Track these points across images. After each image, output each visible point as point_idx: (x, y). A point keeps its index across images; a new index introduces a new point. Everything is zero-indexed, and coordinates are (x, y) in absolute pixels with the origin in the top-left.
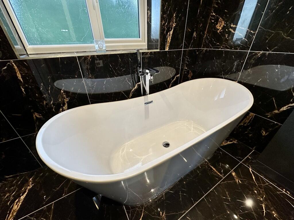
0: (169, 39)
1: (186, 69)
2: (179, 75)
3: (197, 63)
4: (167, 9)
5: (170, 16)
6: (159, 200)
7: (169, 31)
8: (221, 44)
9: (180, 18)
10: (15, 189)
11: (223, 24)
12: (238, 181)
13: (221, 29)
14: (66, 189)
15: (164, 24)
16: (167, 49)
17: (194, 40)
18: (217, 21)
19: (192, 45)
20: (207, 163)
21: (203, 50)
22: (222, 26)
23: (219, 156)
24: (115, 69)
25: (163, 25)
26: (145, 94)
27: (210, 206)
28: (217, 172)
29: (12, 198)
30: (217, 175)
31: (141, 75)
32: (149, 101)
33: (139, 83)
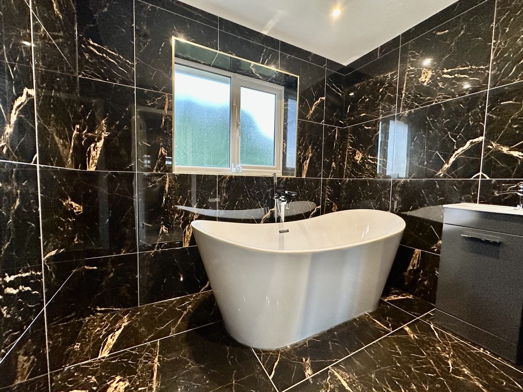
0: (306, 167)
1: (327, 201)
2: (320, 206)
3: (341, 195)
4: (303, 142)
5: (306, 148)
6: (301, 347)
7: (305, 159)
8: (363, 173)
9: (316, 150)
10: (107, 325)
11: (361, 155)
12: (414, 337)
13: (359, 160)
14: (174, 329)
15: (301, 154)
16: (304, 176)
17: (334, 170)
18: (354, 153)
19: (332, 175)
20: (368, 316)
21: (345, 181)
22: (360, 157)
23: (385, 310)
24: (249, 191)
25: (299, 155)
26: (279, 220)
27: (372, 357)
28: (382, 325)
29: (104, 333)
30: (382, 329)
31: (277, 198)
32: (285, 229)
33: (272, 210)
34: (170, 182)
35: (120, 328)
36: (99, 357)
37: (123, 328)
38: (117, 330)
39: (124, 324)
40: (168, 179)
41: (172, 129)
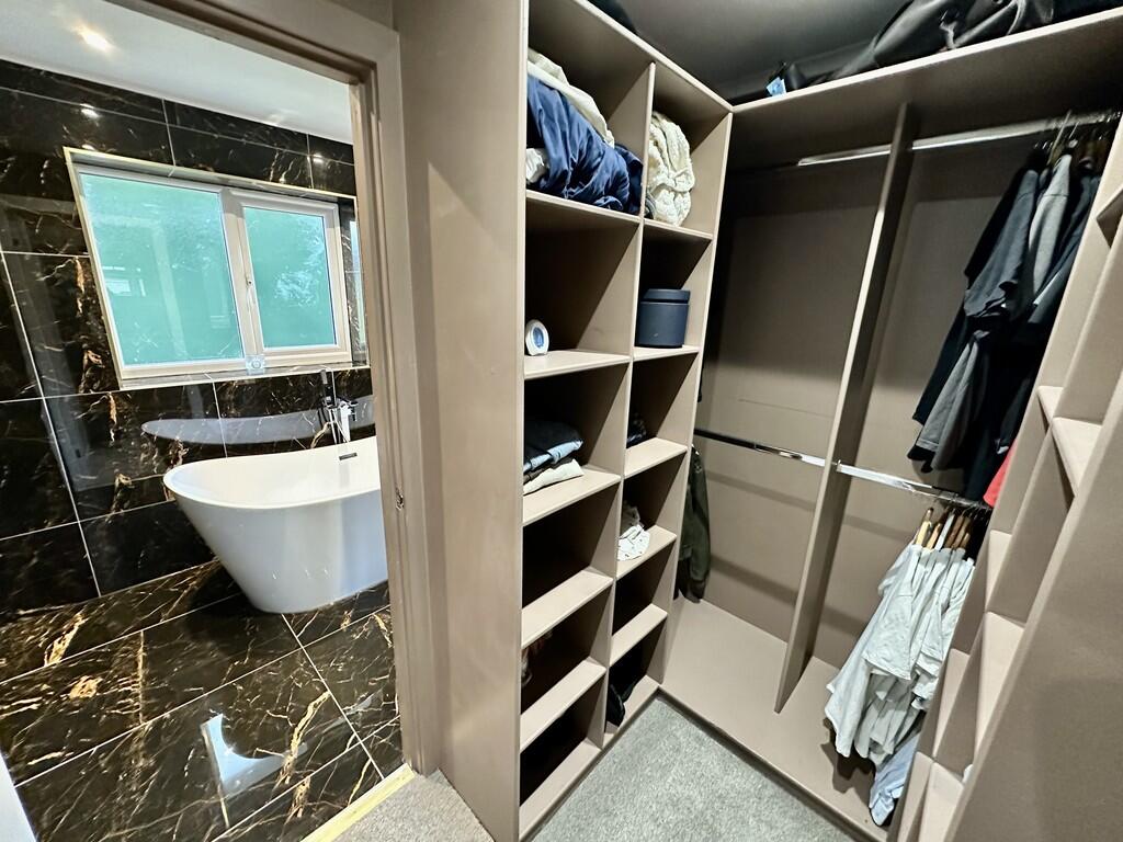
10: (45, 630)
14: (167, 614)
29: (45, 639)
31: (330, 408)
33: (330, 423)
34: (117, 406)
35: (72, 629)
36: (46, 665)
37: (76, 628)
38: (68, 632)
39: (77, 624)
40: (112, 401)
41: (103, 318)
